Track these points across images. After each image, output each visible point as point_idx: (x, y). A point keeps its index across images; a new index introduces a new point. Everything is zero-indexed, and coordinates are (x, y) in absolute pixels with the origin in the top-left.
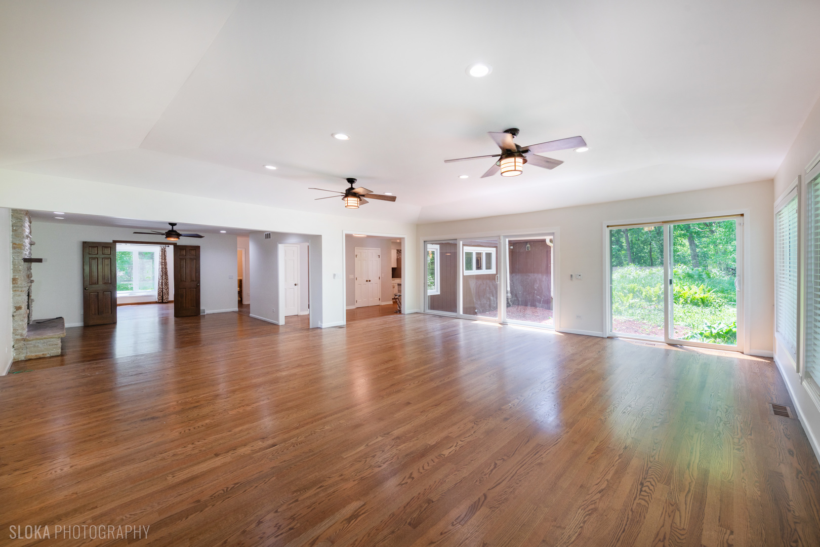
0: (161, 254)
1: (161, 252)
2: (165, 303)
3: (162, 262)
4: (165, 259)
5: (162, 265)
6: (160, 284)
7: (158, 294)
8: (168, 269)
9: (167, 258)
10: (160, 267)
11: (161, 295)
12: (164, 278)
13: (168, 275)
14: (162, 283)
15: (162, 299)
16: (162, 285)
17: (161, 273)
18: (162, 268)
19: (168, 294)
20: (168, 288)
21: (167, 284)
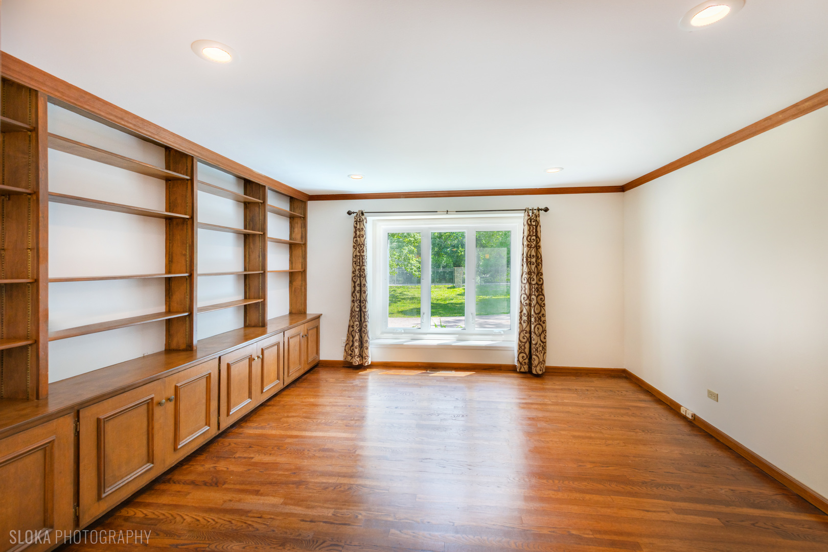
0: (526, 234)
1: (526, 228)
2: (537, 376)
3: (529, 257)
4: (538, 247)
5: (529, 263)
6: (525, 318)
7: (520, 347)
8: (544, 277)
9: (542, 244)
10: (526, 269)
11: (527, 351)
12: (534, 302)
13: (546, 292)
14: (529, 316)
15: (530, 364)
16: (529, 322)
17: (527, 286)
18: (529, 273)
19: (544, 348)
20: (544, 331)
21: (542, 320)
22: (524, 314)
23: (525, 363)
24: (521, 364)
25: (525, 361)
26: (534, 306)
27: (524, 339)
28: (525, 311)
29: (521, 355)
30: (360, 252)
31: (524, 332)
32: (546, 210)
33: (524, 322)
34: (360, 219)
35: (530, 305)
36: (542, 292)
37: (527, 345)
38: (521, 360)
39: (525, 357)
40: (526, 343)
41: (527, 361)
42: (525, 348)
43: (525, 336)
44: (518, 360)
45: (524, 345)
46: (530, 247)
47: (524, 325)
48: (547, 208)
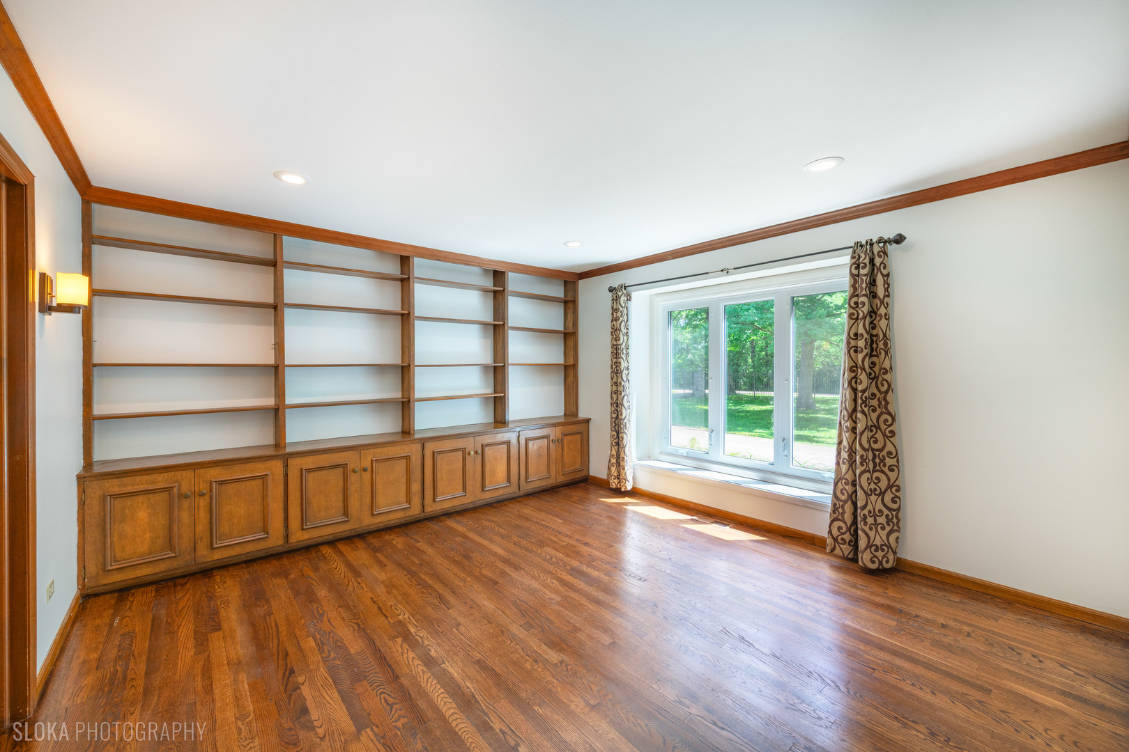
7: (835, 508)
15: (853, 545)
19: (891, 521)
20: (893, 486)
21: (888, 465)
22: (845, 447)
23: (842, 539)
24: (835, 540)
25: (843, 536)
26: (862, 434)
27: (843, 494)
28: (845, 443)
29: (837, 524)
30: (616, 340)
31: (844, 481)
32: (899, 239)
33: (844, 463)
34: (616, 297)
35: (854, 430)
36: (886, 408)
37: (848, 507)
38: (835, 533)
39: (844, 529)
40: (845, 502)
41: (847, 537)
42: (844, 512)
43: (845, 489)
44: (830, 532)
45: (843, 507)
46: (857, 319)
47: (844, 468)
48: (900, 235)
